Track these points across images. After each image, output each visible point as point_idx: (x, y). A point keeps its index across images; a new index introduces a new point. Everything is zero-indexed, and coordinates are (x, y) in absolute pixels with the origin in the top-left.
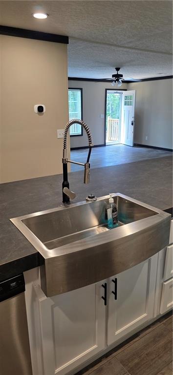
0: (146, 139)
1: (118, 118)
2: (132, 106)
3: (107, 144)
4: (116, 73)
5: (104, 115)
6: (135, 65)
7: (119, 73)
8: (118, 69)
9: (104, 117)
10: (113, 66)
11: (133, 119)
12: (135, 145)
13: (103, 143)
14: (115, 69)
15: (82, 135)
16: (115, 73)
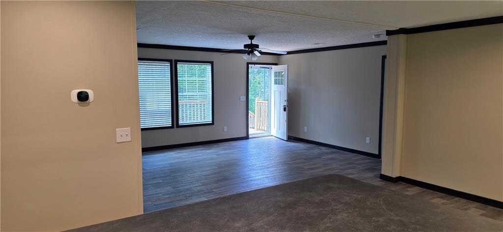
0: (306, 131)
1: (267, 101)
2: (283, 86)
3: (250, 136)
4: (250, 43)
5: (245, 97)
6: (273, 32)
7: (253, 43)
8: (252, 38)
9: (245, 99)
10: (244, 33)
11: (285, 104)
12: (290, 139)
13: (244, 135)
14: (248, 38)
15: (213, 124)
16: (248, 42)
